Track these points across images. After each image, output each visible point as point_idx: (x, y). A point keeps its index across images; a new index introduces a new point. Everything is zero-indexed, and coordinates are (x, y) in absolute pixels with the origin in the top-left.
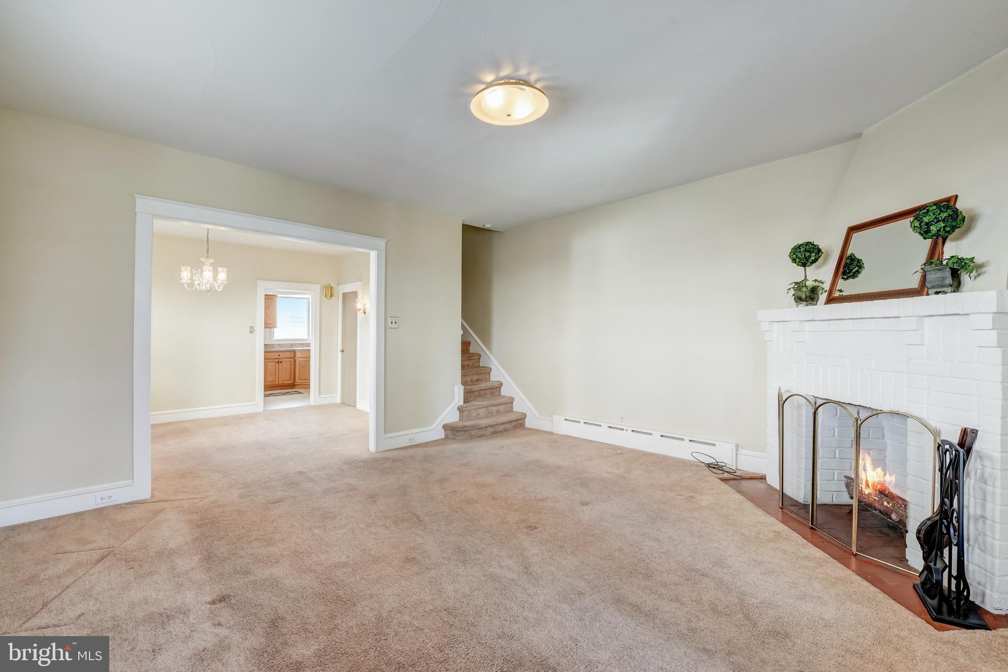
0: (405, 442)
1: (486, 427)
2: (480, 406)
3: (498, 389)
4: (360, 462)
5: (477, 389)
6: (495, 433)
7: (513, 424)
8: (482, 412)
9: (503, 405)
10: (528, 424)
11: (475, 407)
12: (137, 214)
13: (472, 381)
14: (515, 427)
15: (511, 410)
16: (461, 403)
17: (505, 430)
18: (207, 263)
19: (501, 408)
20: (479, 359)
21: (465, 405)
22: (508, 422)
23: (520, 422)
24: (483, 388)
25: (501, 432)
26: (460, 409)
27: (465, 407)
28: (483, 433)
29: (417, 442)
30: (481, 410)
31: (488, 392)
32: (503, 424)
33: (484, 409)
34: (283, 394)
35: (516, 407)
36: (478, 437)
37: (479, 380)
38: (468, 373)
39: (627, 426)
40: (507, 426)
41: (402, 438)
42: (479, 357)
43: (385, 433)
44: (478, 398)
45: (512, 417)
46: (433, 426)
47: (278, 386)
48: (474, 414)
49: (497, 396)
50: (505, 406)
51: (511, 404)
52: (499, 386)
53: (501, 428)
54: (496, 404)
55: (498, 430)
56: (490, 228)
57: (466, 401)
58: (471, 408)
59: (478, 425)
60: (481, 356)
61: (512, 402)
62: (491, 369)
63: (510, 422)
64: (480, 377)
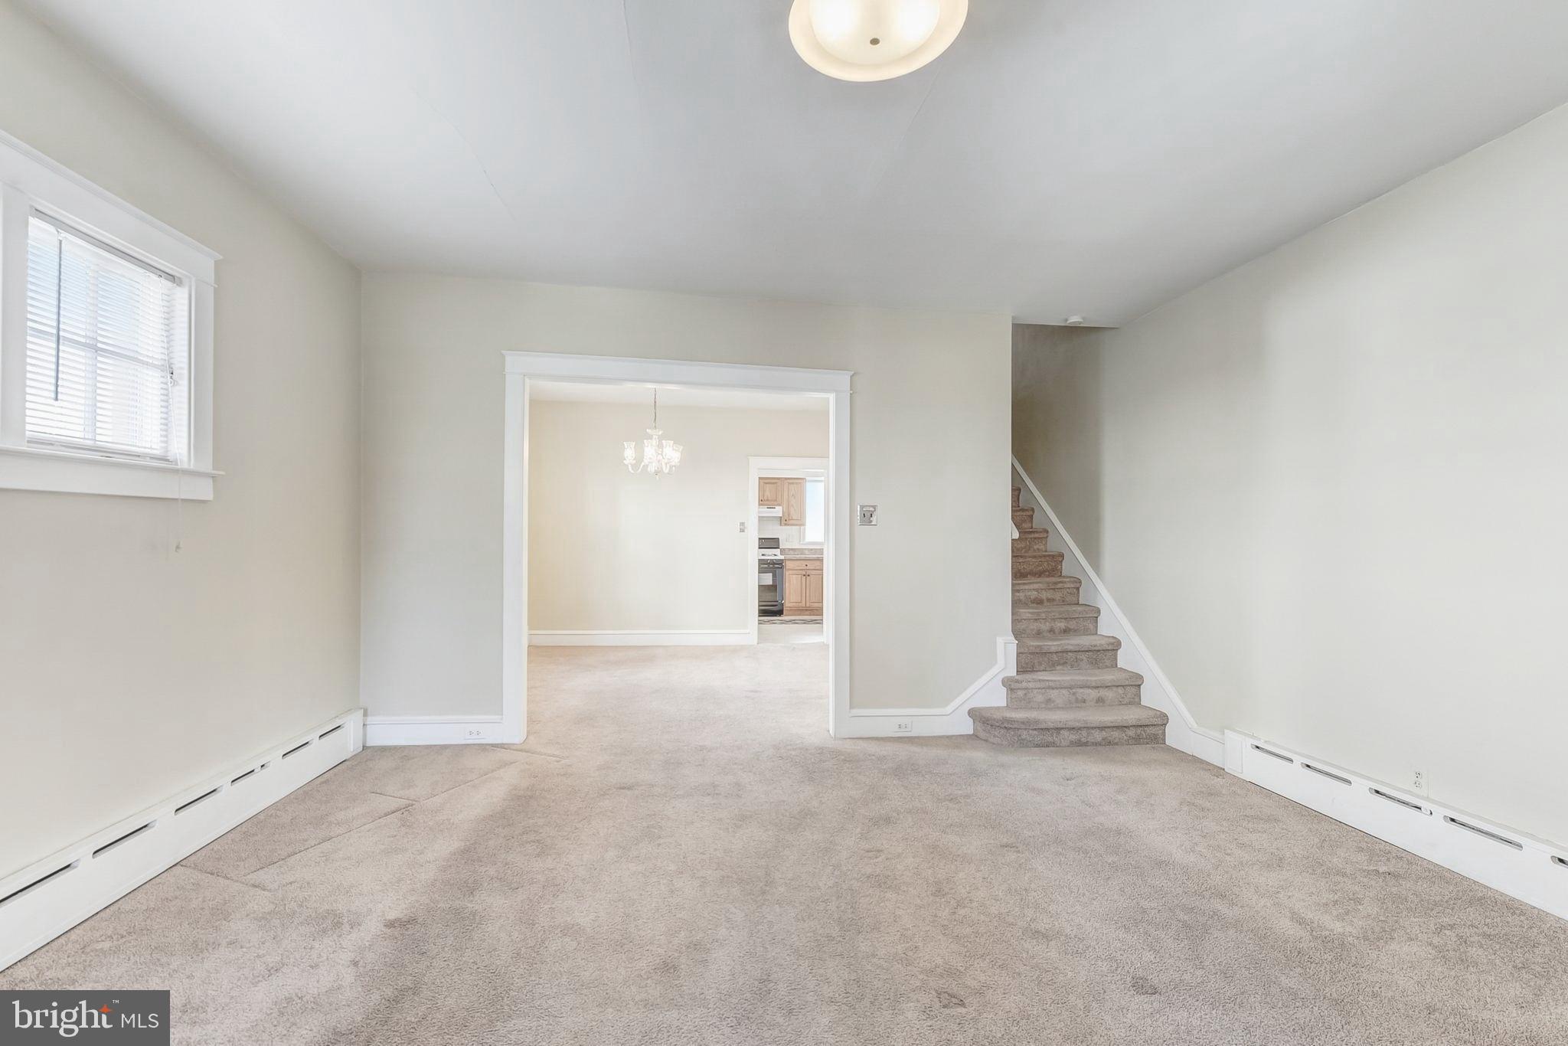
0: (889, 729)
1: (1058, 729)
2: (1051, 684)
3: (1109, 654)
4: (794, 750)
5: (1053, 649)
6: (1080, 744)
7: (1131, 732)
8: (1059, 697)
9: (1115, 689)
10: (1174, 737)
11: (1038, 685)
12: (507, 376)
13: (1051, 631)
14: (1137, 740)
15: (1136, 701)
16: (1012, 672)
17: (1109, 743)
18: (654, 437)
19: (1109, 694)
20: (1078, 589)
21: (1019, 677)
22: (1117, 727)
23: (1151, 730)
24: (1071, 648)
25: (1096, 744)
26: (1007, 682)
27: (1017, 681)
28: (1050, 739)
29: (915, 733)
30: (1056, 692)
31: (1083, 656)
32: (1102, 728)
33: (1064, 691)
34: (805, 622)
35: (1149, 697)
36: (1038, 746)
37: (1070, 630)
38: (1043, 615)
39: (1433, 802)
40: (1116, 734)
41: (886, 720)
42: (1078, 585)
43: (852, 707)
44: (1058, 668)
45: (1130, 715)
46: (949, 709)
47: (806, 610)
48: (1040, 698)
49: (1107, 667)
50: (1120, 691)
51: (1133, 690)
52: (1110, 647)
53: (1098, 736)
54: (1094, 684)
55: (1091, 739)
56: (1080, 323)
57: (1022, 669)
58: (1031, 685)
59: (1037, 722)
60: (1080, 582)
61: (1139, 686)
62: (1098, 611)
63: (1122, 728)
64: (1072, 625)
